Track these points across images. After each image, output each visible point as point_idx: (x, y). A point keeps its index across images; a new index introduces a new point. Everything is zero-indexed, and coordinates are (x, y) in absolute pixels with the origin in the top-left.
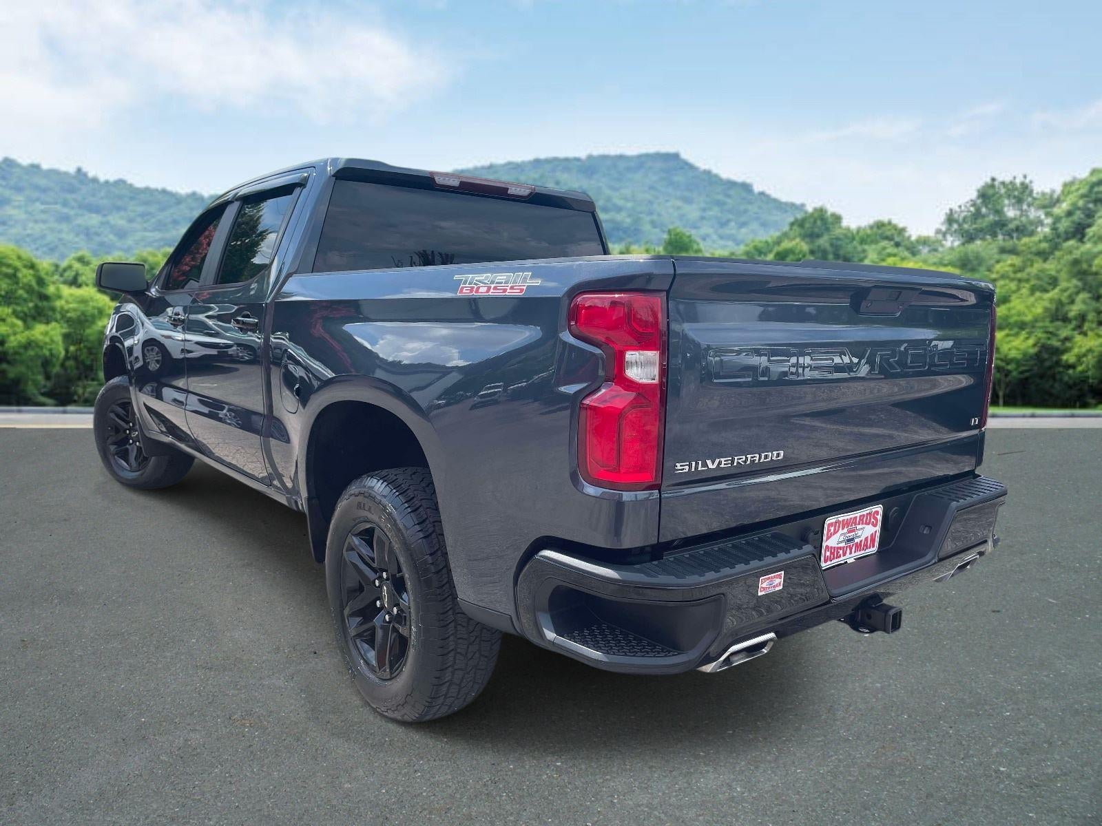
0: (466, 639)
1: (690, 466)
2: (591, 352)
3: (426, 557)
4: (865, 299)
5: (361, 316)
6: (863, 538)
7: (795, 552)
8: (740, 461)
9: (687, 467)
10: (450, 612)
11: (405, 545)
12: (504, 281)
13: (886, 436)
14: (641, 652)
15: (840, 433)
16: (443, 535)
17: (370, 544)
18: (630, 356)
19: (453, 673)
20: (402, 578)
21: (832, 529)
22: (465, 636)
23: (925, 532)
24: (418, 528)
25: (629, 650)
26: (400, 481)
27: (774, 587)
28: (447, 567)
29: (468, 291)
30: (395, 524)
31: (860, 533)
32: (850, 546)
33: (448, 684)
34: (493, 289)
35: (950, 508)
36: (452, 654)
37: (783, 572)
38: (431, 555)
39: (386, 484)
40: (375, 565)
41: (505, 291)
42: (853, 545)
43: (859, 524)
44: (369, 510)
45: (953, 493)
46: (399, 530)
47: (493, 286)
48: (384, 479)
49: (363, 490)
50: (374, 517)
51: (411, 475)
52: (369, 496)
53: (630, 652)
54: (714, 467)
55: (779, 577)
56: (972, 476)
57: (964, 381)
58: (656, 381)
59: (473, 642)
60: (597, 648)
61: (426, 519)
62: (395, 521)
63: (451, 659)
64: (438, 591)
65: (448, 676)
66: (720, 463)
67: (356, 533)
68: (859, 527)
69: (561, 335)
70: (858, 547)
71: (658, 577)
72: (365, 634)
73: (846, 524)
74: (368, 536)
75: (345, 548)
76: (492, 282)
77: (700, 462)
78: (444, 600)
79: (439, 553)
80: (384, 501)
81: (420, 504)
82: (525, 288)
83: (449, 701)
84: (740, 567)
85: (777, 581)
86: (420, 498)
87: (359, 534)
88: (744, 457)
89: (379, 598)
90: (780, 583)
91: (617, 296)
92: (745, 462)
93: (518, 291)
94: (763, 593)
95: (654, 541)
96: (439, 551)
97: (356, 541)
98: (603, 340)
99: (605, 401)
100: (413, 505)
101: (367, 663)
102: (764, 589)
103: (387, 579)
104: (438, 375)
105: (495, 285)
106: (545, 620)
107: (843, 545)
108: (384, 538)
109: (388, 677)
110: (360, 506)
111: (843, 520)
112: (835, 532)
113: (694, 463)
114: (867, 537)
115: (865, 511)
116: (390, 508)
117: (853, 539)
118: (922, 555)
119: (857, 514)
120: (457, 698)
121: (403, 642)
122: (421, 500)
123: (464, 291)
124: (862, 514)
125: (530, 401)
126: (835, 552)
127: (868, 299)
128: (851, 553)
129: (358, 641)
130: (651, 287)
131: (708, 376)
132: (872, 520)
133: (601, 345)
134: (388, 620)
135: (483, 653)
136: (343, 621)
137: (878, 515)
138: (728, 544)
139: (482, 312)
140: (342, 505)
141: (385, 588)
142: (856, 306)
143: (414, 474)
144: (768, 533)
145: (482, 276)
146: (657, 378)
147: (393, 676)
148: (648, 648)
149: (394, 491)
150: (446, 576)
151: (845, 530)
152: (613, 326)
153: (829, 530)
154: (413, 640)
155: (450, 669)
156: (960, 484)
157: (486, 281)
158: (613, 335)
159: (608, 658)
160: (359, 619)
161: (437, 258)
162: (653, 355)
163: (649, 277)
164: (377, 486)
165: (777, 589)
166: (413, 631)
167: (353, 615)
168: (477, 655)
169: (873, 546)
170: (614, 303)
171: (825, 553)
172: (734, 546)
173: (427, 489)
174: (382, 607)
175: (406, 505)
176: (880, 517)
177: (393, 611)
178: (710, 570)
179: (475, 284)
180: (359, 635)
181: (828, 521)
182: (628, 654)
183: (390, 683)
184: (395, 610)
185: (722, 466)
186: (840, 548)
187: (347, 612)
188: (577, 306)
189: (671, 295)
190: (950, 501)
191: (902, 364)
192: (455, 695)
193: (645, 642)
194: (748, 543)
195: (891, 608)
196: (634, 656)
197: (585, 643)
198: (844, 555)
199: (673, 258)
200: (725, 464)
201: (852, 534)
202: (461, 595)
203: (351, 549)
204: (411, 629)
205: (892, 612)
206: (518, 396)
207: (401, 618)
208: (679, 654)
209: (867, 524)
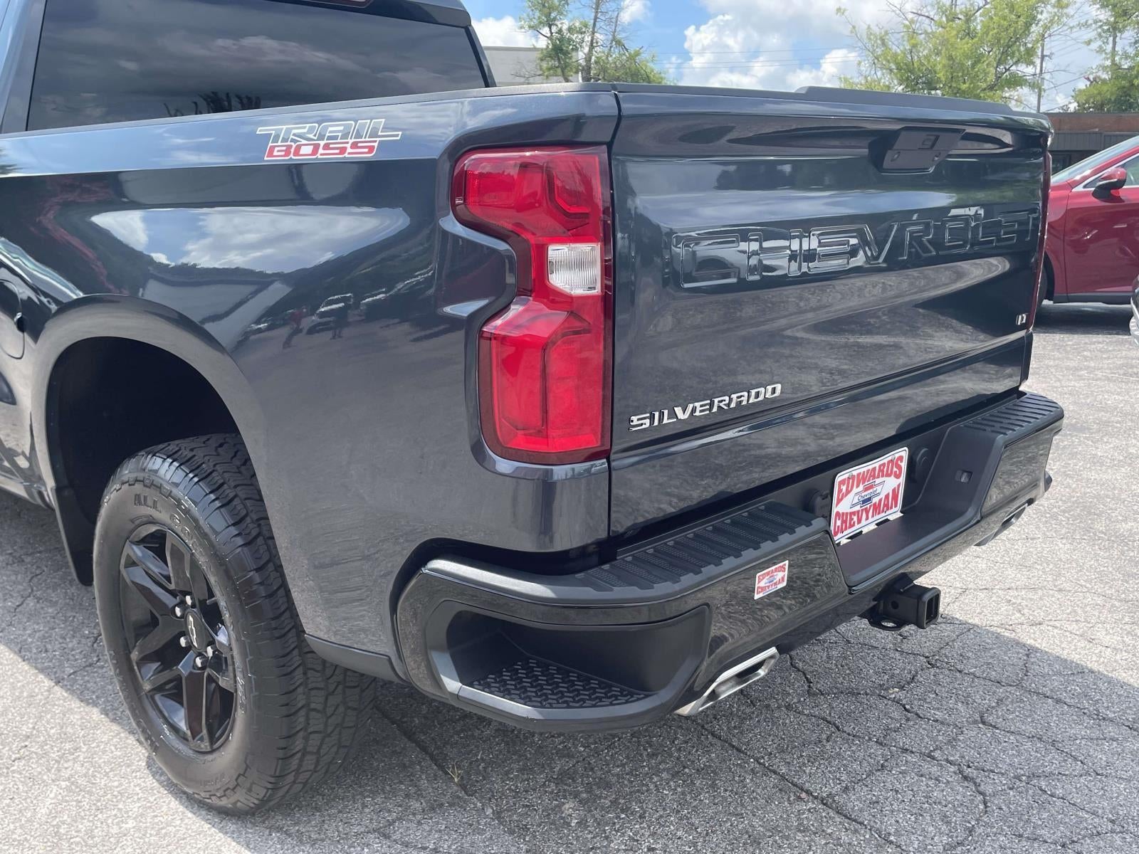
0: (322, 689)
1: (652, 418)
2: (488, 248)
3: (251, 573)
4: (890, 149)
5: (125, 200)
6: (883, 496)
7: (802, 531)
8: (721, 404)
9: (647, 421)
10: (296, 652)
11: (218, 558)
12: (340, 134)
13: (891, 346)
14: (590, 699)
15: (832, 346)
16: (272, 538)
17: (160, 553)
18: (557, 252)
19: (306, 739)
20: (216, 605)
21: (844, 488)
22: (322, 685)
23: (963, 480)
24: (234, 531)
25: (573, 697)
26: (198, 459)
27: (776, 584)
28: (284, 586)
29: (283, 153)
30: (197, 527)
31: (879, 489)
32: (866, 509)
33: (299, 755)
34: (324, 149)
35: (995, 444)
36: (303, 712)
37: (787, 562)
38: (257, 570)
39: (176, 464)
40: (172, 587)
41: (343, 150)
42: (870, 507)
43: (878, 477)
44: (155, 507)
45: (996, 421)
46: (205, 536)
47: (322, 143)
48: (172, 456)
49: (141, 476)
50: (162, 516)
51: (216, 448)
52: (152, 484)
53: (574, 701)
54: (686, 416)
55: (782, 569)
56: (1015, 395)
57: (998, 266)
58: (597, 291)
59: (333, 692)
60: (526, 701)
61: (246, 515)
62: (196, 521)
63: (302, 719)
64: (274, 624)
65: (299, 744)
66: (694, 410)
67: (136, 540)
68: (878, 481)
69: (440, 222)
70: (877, 508)
71: (612, 590)
72: (167, 687)
73: (861, 479)
74: (156, 542)
75: (123, 561)
76: (321, 137)
77: (666, 412)
78: (284, 635)
79: (271, 567)
80: (177, 492)
81: (234, 493)
82: (376, 145)
83: (302, 778)
84: (729, 562)
85: (780, 575)
86: (233, 484)
87: (142, 541)
88: (727, 398)
89: (184, 634)
90: (783, 578)
91: (528, 154)
92: (728, 405)
93: (366, 150)
94: (761, 595)
95: (603, 534)
96: (270, 564)
97: (138, 551)
98: (510, 227)
99: (518, 327)
100: (222, 496)
101: (175, 729)
102: (763, 589)
103: (193, 606)
104: (252, 288)
105: (325, 142)
106: (443, 662)
107: (857, 508)
108: (182, 549)
109: (209, 749)
110: (138, 500)
111: (859, 474)
112: (848, 492)
113: (657, 414)
114: (888, 494)
115: (885, 459)
116: (187, 503)
117: (869, 499)
118: (962, 513)
119: (875, 464)
120: (316, 772)
121: (227, 699)
122: (236, 487)
123: (275, 153)
124: (882, 462)
125: (397, 320)
126: (846, 519)
127: (895, 147)
128: (867, 519)
129: (157, 697)
130: (583, 138)
131: (673, 278)
132: (895, 469)
133: (509, 237)
134: (200, 665)
135: (350, 704)
136: (132, 669)
137: (902, 461)
138: (704, 527)
139: (310, 188)
140: (111, 497)
141: (191, 619)
142: (877, 158)
143: (221, 445)
144: (760, 504)
145: (305, 128)
146: (598, 286)
147: (215, 746)
148: (600, 692)
149: (191, 475)
150: (285, 599)
151: (861, 487)
152: (524, 206)
153: (840, 490)
154: (241, 696)
155: (301, 734)
156: (1002, 408)
157: (311, 136)
158: (525, 218)
159: (540, 713)
160: (155, 666)
161: (234, 102)
162: (590, 251)
163: (578, 122)
164: (163, 468)
165: (780, 586)
166: (238, 681)
167: (145, 660)
168: (341, 709)
169: (896, 506)
170: (525, 166)
171: (836, 523)
172: (717, 530)
173: (243, 468)
174: (190, 647)
175: (212, 496)
176: (904, 465)
177: (206, 652)
178: (687, 570)
179: (293, 140)
180: (158, 689)
181: (839, 479)
182: (571, 704)
183: (210, 757)
184: (210, 650)
185: (697, 414)
186: (853, 513)
187: (135, 655)
188: (464, 174)
189: (614, 149)
190: (994, 434)
191: (937, 243)
192: (312, 767)
193: (594, 684)
194: (734, 523)
195: (925, 590)
196: (581, 707)
197: (506, 693)
198: (859, 521)
199: (614, 88)
200: (701, 411)
201: (869, 491)
202: (308, 628)
203: (132, 563)
204: (235, 681)
205: (927, 597)
206: (375, 313)
207: (219, 662)
208: (647, 696)
209: (888, 475)
